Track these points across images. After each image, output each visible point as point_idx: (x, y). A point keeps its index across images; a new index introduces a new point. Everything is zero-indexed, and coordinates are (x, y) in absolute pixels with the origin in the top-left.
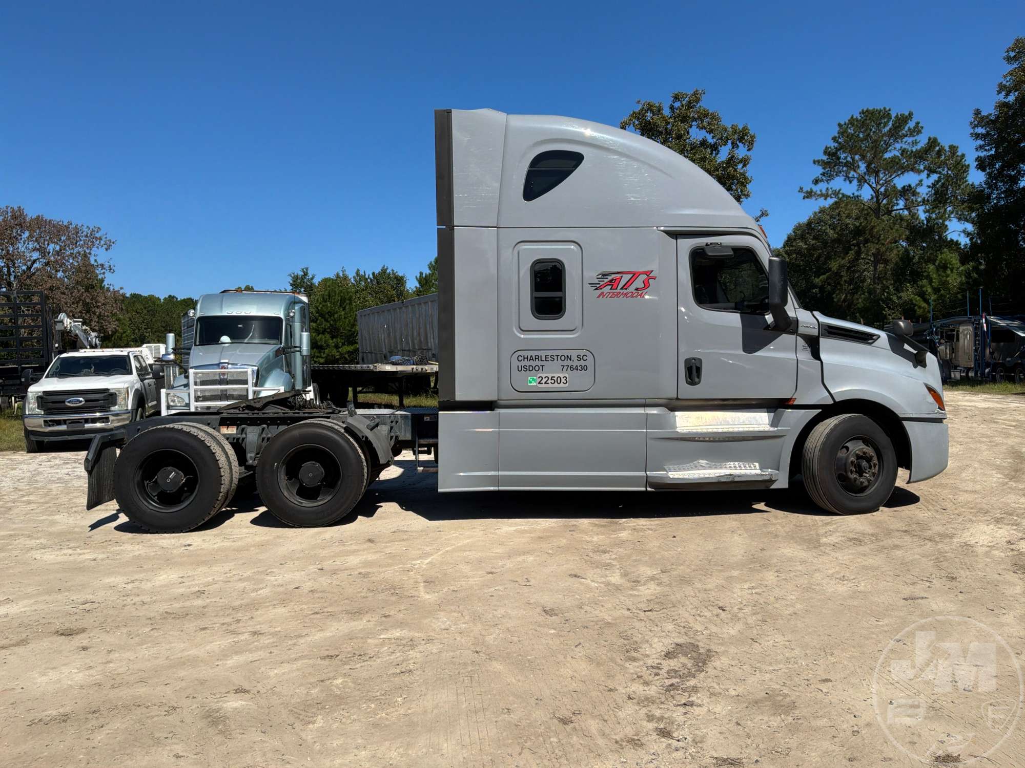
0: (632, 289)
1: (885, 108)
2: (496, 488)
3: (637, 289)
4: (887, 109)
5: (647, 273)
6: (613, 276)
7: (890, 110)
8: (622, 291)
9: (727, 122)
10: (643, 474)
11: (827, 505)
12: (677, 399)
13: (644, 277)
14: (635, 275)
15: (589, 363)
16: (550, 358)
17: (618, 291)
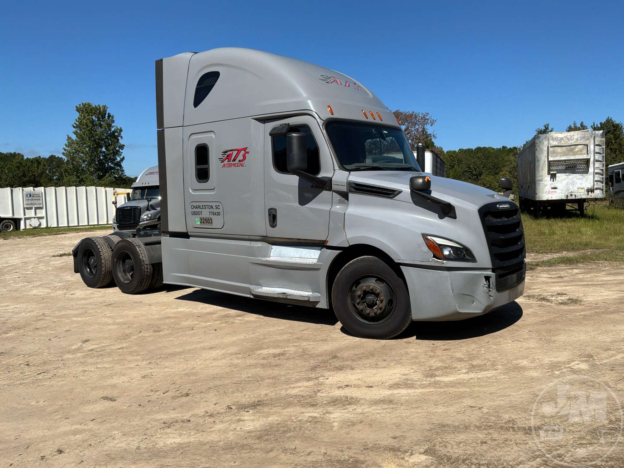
0: (237, 161)
2: (189, 285)
3: (239, 161)
5: (245, 149)
6: (229, 152)
8: (233, 162)
10: (249, 286)
12: (268, 237)
13: (243, 152)
14: (239, 151)
15: (220, 211)
16: (204, 207)
17: (231, 162)
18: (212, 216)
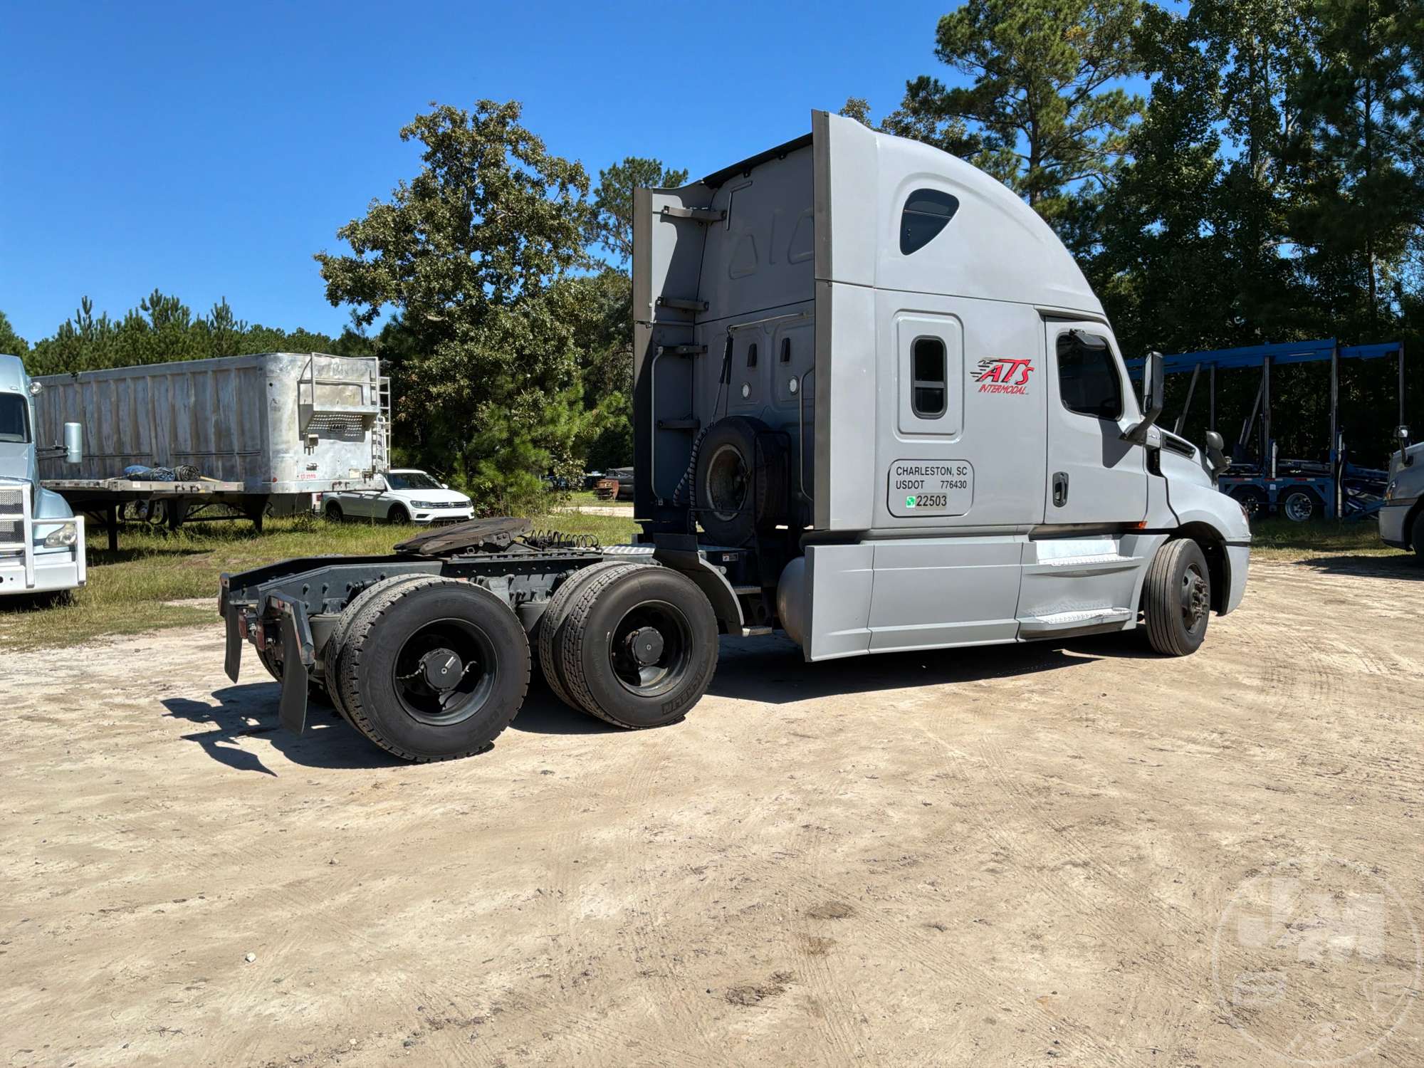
0: (1011, 382)
1: (655, 160)
2: (865, 652)
3: (1015, 383)
4: (658, 162)
5: (1026, 362)
6: (995, 364)
7: (660, 164)
8: (1003, 384)
9: (552, 151)
10: (1012, 621)
11: (1164, 646)
12: (1043, 524)
13: (1022, 368)
14: (1015, 364)
15: (968, 478)
16: (931, 471)
17: (999, 383)
18: (948, 491)
